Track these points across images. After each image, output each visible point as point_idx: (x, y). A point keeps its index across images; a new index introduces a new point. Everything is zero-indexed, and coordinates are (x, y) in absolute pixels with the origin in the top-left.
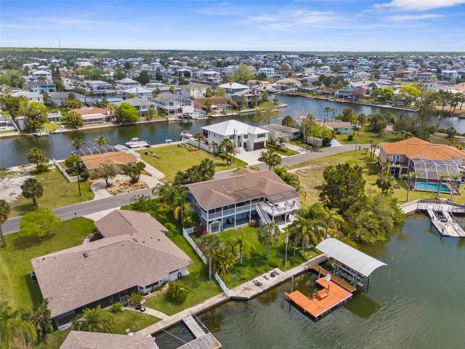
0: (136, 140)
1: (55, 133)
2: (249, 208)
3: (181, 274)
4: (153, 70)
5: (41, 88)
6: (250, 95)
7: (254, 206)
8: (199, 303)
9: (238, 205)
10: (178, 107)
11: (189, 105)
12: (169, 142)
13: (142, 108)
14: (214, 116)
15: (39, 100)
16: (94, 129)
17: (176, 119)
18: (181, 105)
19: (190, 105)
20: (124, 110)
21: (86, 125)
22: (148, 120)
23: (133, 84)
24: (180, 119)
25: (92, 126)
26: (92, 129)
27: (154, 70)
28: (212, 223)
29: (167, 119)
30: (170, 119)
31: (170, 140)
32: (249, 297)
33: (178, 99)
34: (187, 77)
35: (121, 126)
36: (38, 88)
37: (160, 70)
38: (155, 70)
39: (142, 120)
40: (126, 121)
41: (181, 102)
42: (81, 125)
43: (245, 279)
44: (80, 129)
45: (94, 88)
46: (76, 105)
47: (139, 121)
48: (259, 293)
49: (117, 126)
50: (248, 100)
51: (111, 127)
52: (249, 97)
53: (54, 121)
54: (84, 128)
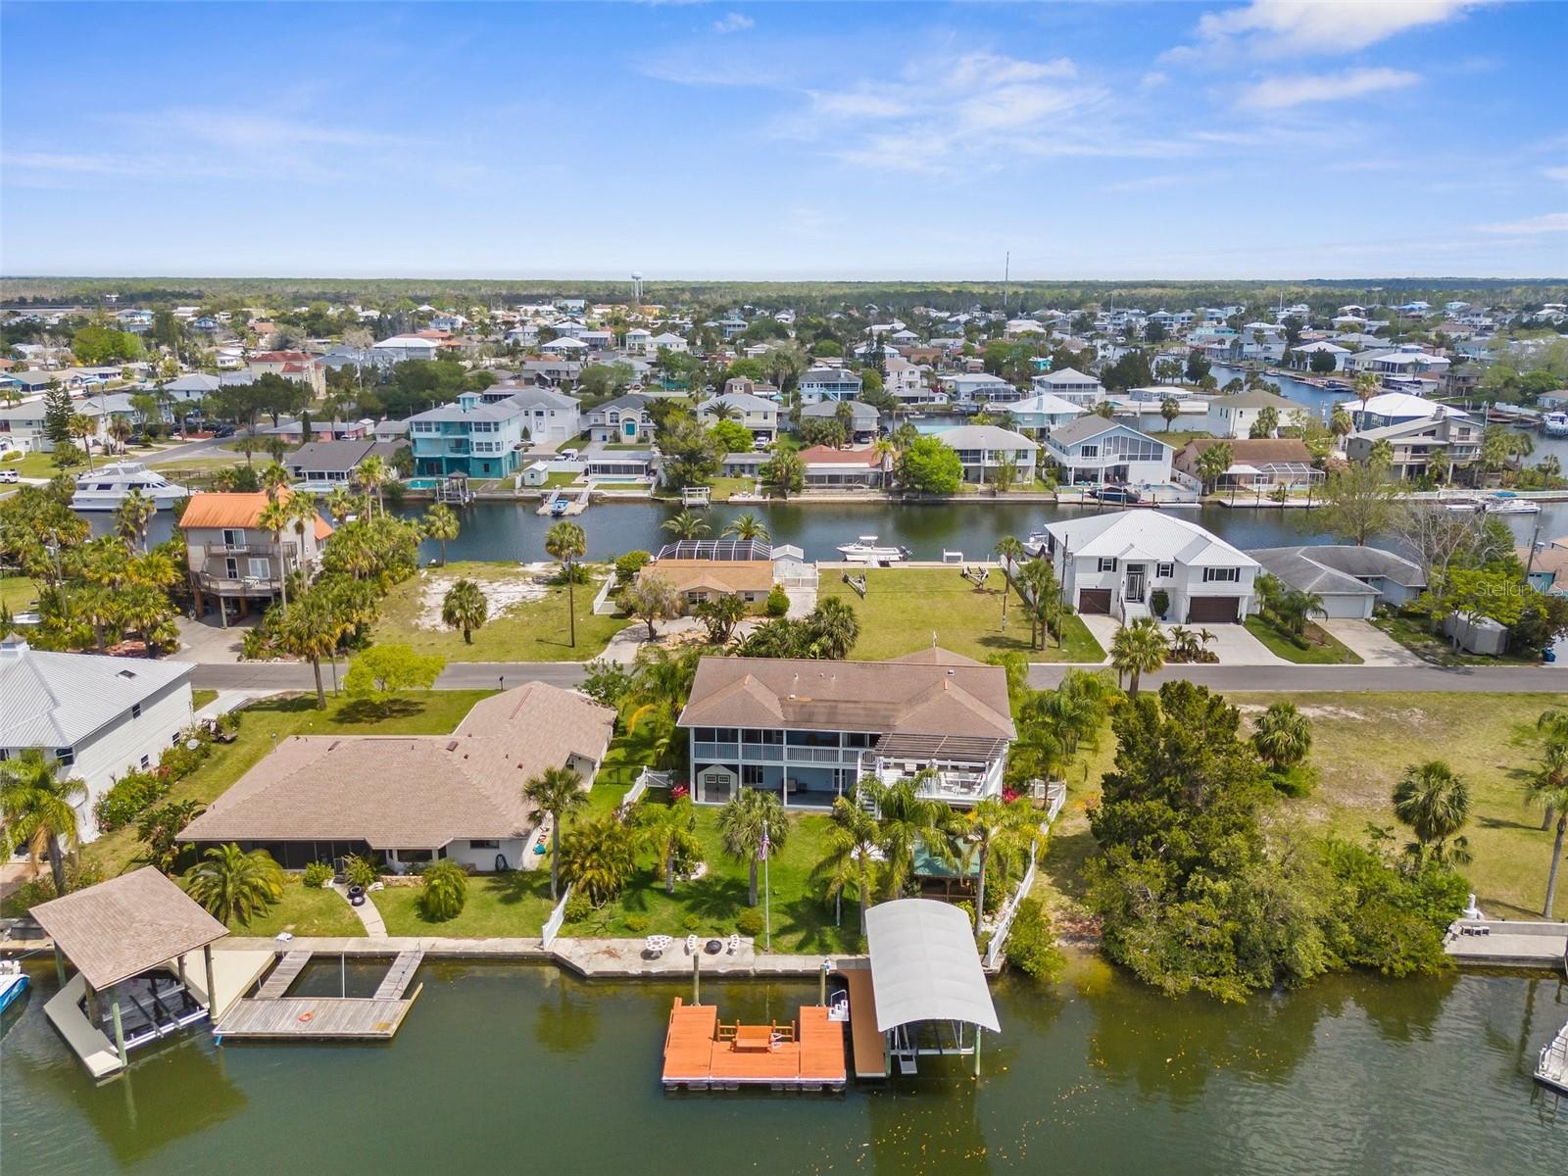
0: (870, 541)
1: (727, 503)
2: (834, 757)
3: (504, 859)
4: (1219, 347)
5: (824, 390)
6: (1429, 440)
7: (853, 757)
8: (472, 936)
9: (795, 738)
10: (1113, 460)
11: (1156, 458)
12: (950, 559)
13: (987, 455)
14: (1228, 502)
15: (766, 418)
16: (827, 503)
17: (1085, 500)
18: (1122, 458)
19: (1160, 458)
20: (915, 458)
21: (811, 491)
22: (993, 494)
23: (1079, 386)
24: (1096, 500)
25: (825, 494)
26: (821, 503)
27: (1224, 347)
28: (707, 771)
29: (1055, 497)
30: (1061, 498)
31: (960, 554)
32: (588, 972)
33: (1117, 438)
34: (1322, 373)
35: (903, 503)
36: (816, 389)
37: (1241, 346)
38: (1227, 345)
39: (975, 493)
40: (924, 491)
41: (1124, 446)
42: (797, 489)
43: (635, 931)
44: (792, 498)
45: (963, 396)
46: (827, 436)
47: (962, 493)
48: (626, 973)
49: (892, 503)
50: (1412, 457)
51: (875, 503)
52: (1417, 449)
53: (751, 472)
54: (804, 497)
